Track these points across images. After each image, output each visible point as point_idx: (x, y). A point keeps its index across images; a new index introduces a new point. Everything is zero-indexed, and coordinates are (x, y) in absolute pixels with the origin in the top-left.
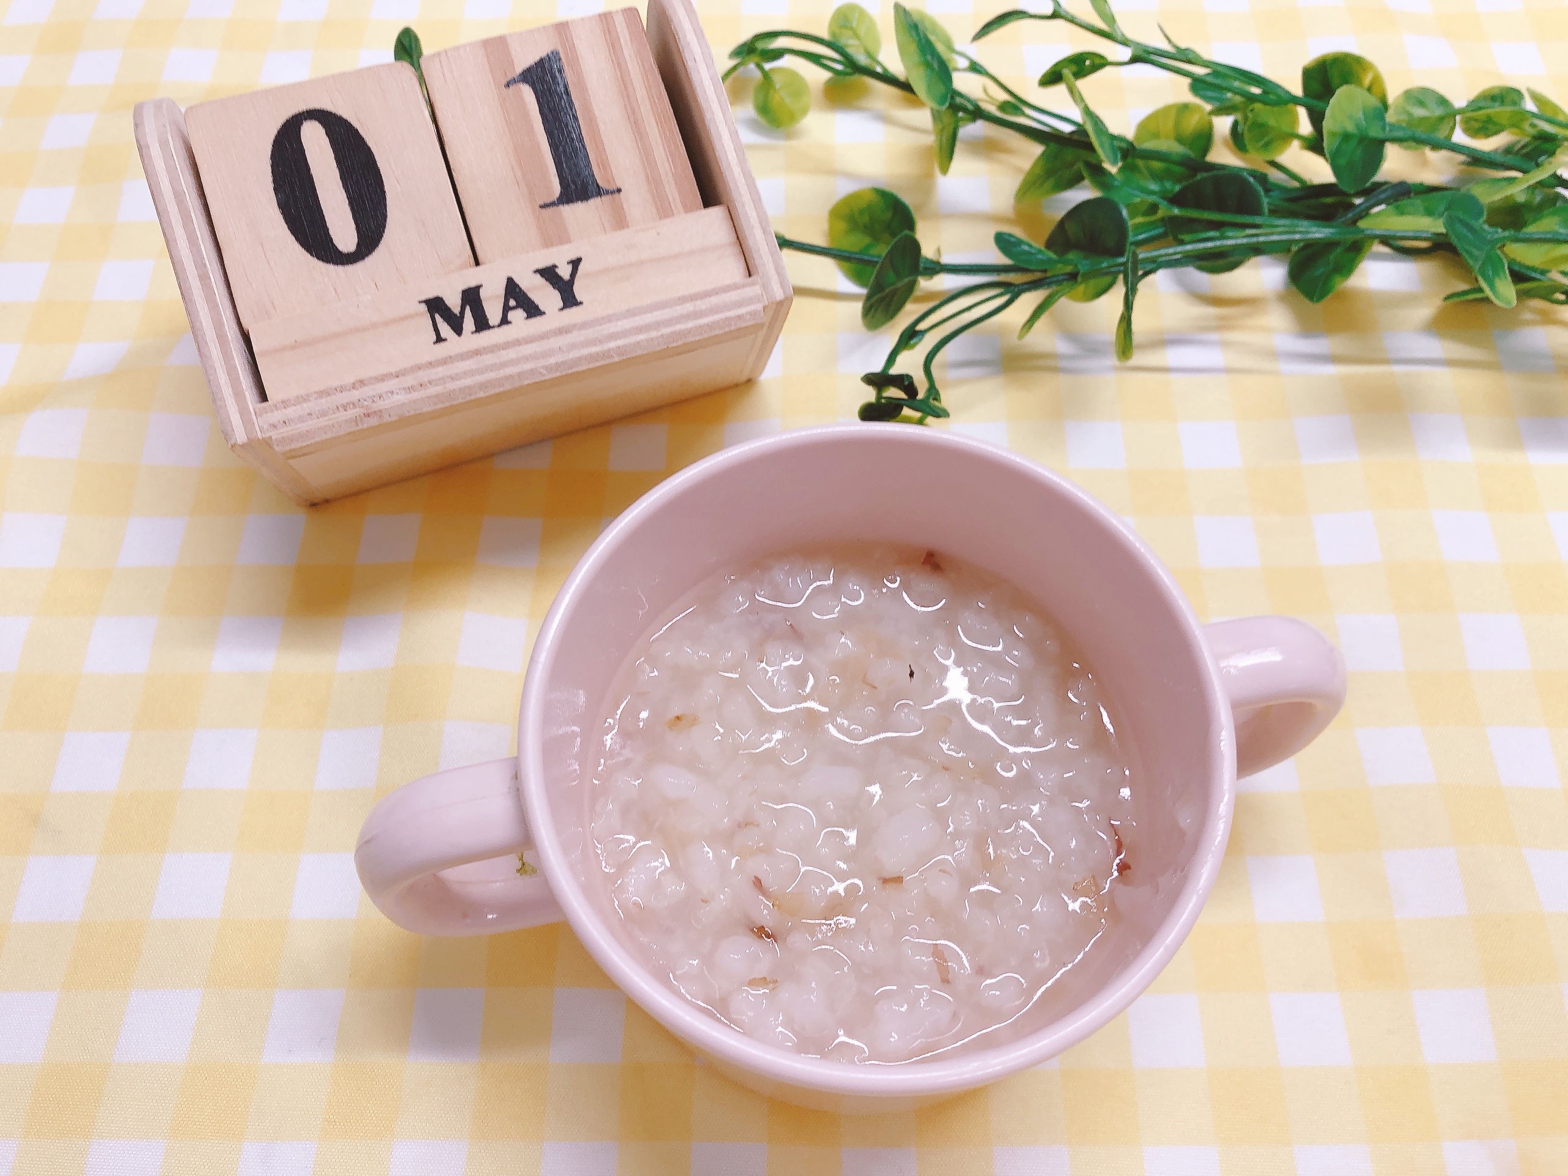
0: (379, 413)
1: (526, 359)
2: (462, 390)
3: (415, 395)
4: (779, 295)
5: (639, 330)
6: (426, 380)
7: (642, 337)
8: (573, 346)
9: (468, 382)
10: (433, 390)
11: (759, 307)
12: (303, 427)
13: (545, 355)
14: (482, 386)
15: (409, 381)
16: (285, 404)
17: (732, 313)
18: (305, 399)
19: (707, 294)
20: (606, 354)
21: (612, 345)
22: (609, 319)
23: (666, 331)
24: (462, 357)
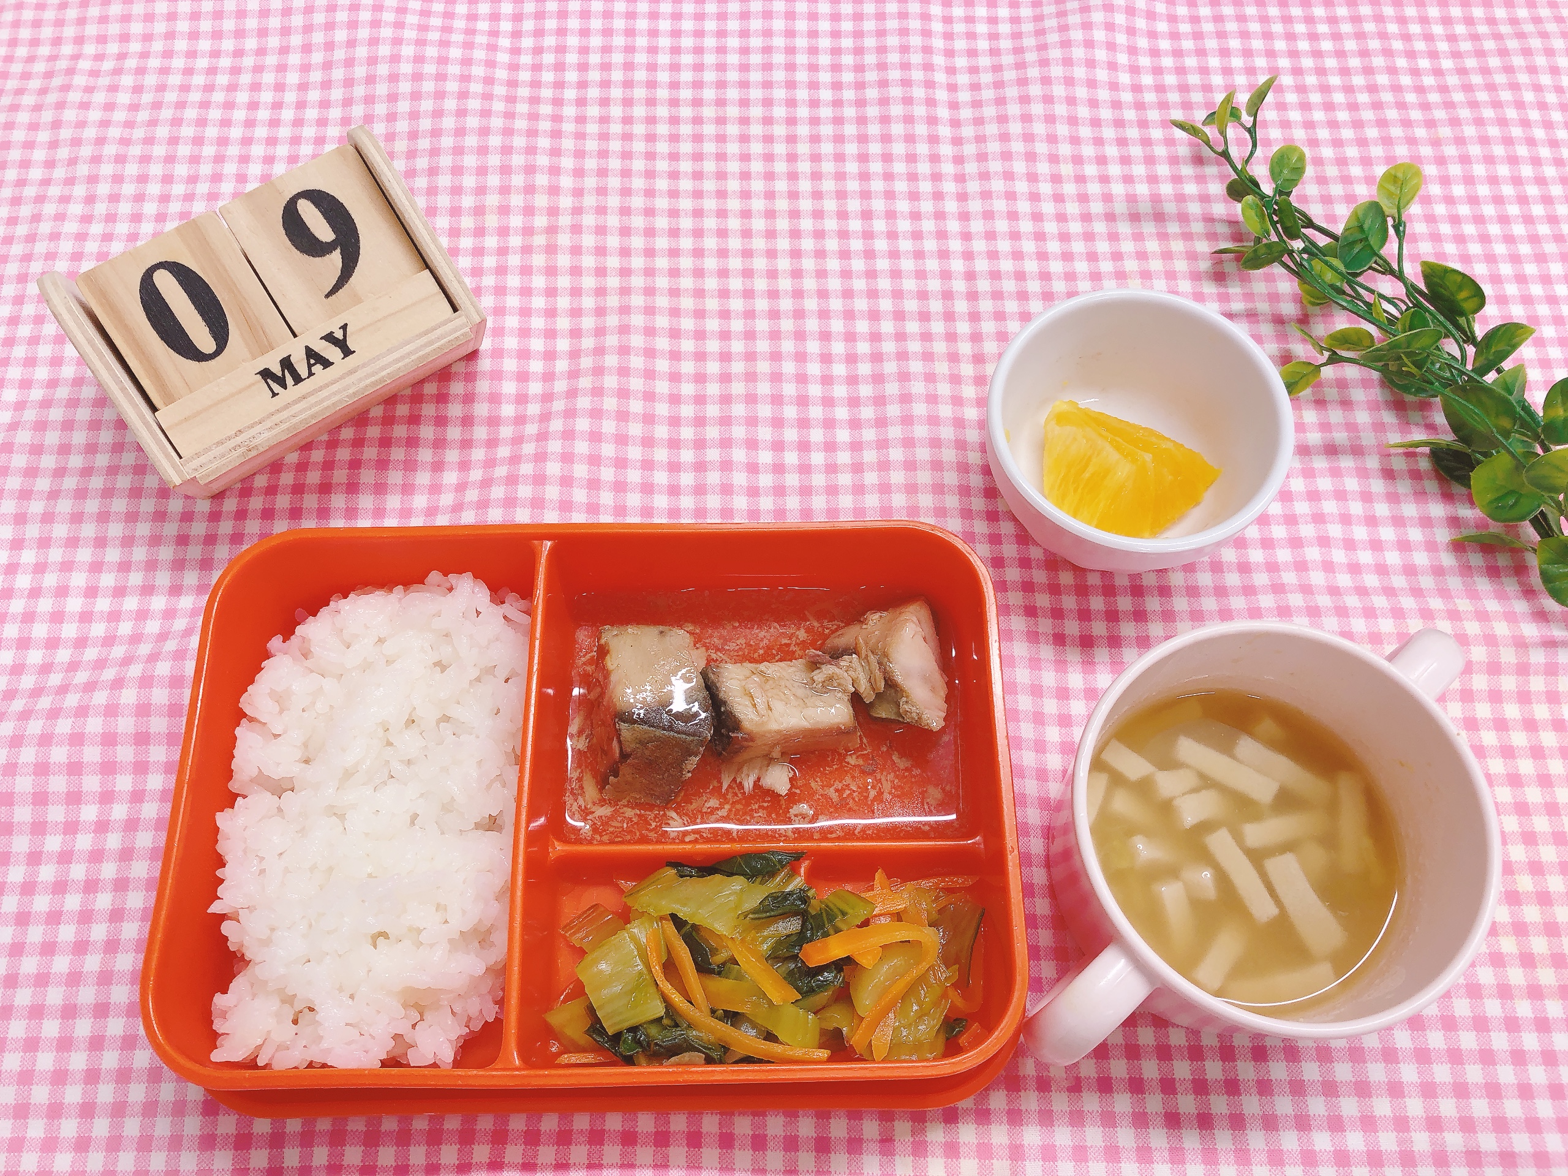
0: (256, 447)
1: (335, 394)
2: (301, 422)
3: (274, 432)
4: (478, 320)
5: (397, 361)
6: (278, 421)
7: (400, 364)
8: (361, 380)
9: (303, 416)
10: (284, 426)
11: (467, 329)
12: (214, 466)
13: (345, 389)
14: (313, 416)
15: (268, 424)
16: (198, 455)
17: (451, 337)
18: (207, 450)
19: (434, 329)
20: (382, 380)
21: (384, 373)
22: (378, 358)
23: (413, 357)
24: (295, 402)
